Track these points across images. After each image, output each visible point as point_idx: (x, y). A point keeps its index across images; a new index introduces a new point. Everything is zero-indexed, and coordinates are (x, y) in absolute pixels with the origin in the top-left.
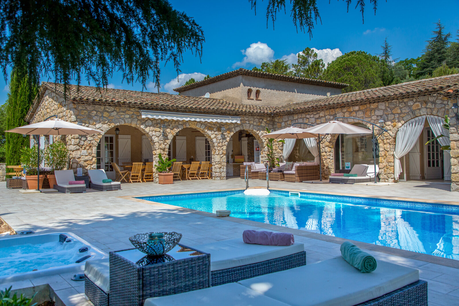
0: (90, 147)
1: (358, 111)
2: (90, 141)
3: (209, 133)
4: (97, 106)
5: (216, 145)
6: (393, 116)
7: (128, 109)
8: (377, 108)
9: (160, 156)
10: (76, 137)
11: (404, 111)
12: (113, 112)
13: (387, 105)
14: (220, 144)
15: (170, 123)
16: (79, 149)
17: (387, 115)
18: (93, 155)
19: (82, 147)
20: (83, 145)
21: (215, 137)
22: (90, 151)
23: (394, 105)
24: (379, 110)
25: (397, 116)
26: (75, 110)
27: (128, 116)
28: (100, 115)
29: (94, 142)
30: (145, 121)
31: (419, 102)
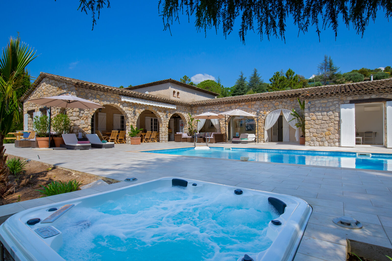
0: (87, 118)
1: (244, 105)
2: (87, 114)
3: (160, 113)
4: (92, 90)
5: (163, 121)
6: (264, 108)
7: (112, 94)
8: (255, 104)
9: (132, 127)
10: (76, 111)
11: (270, 106)
12: (102, 95)
13: (261, 103)
14: (165, 121)
15: (138, 106)
16: (79, 119)
17: (261, 108)
18: (88, 124)
19: (81, 118)
20: (81, 117)
21: (163, 117)
22: (86, 121)
23: (265, 102)
24: (256, 105)
25: (266, 108)
26: (77, 92)
27: (112, 99)
28: (94, 97)
29: (89, 115)
30: (123, 103)
31: (278, 101)
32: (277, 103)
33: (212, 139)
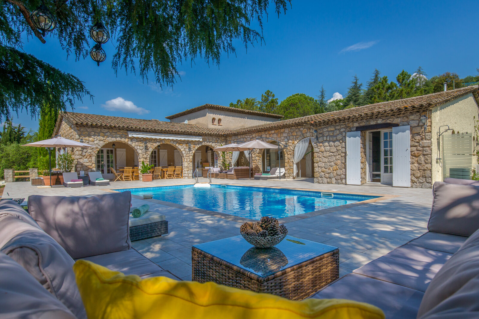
0: (90, 156)
1: (274, 133)
2: (90, 152)
3: (180, 147)
4: (95, 129)
5: (185, 155)
6: (292, 137)
7: (119, 131)
8: (284, 132)
9: (143, 163)
10: (79, 150)
11: (298, 134)
12: (107, 132)
13: (289, 130)
14: (188, 155)
15: (150, 140)
16: (82, 158)
17: (289, 136)
18: (92, 162)
19: (84, 157)
20: (85, 155)
21: (184, 150)
22: (90, 159)
23: (293, 130)
24: (285, 133)
25: (295, 137)
26: (78, 131)
27: (119, 136)
28: (98, 135)
29: (93, 153)
30: (132, 139)
31: (306, 128)
32: (305, 130)
33: (233, 174)
